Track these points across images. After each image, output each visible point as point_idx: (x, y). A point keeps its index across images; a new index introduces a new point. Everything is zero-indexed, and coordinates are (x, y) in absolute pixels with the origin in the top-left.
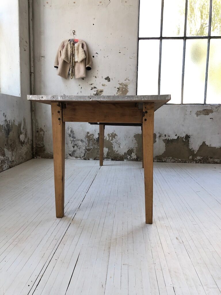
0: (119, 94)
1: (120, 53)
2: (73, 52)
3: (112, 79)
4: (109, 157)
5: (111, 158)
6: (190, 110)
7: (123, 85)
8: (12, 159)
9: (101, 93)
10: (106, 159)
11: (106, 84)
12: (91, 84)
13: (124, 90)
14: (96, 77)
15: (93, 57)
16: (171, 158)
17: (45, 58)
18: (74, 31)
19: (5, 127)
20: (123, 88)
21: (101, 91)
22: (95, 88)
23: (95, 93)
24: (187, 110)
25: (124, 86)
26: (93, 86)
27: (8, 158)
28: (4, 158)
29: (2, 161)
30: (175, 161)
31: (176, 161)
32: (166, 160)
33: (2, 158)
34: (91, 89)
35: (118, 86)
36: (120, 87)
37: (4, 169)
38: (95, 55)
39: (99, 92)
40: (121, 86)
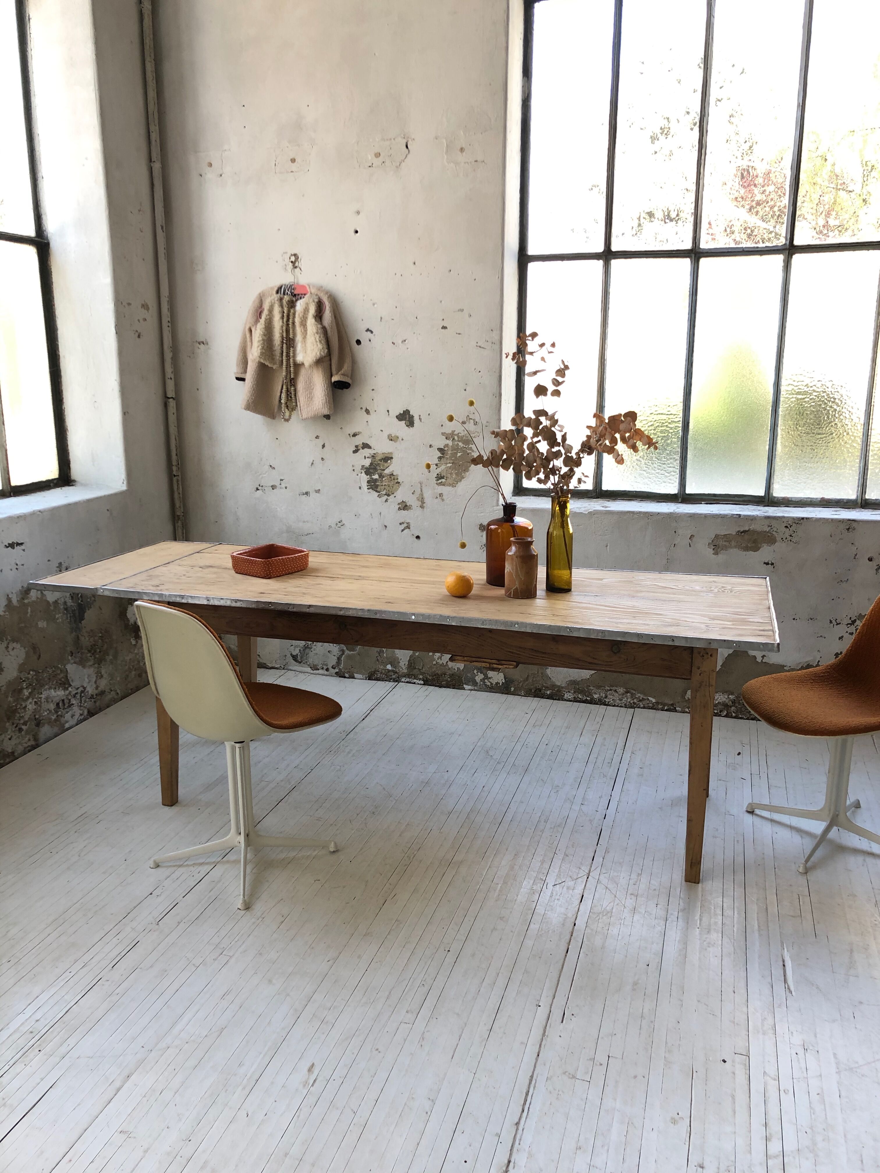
0: (443, 467)
1: (444, 328)
2: (288, 331)
3: (420, 419)
4: (415, 672)
5: (421, 677)
6: (689, 534)
7: (456, 438)
8: (97, 688)
9: (386, 465)
10: (408, 680)
11: (400, 434)
12: (354, 435)
13: (459, 454)
14: (367, 412)
15: (358, 342)
16: (621, 690)
17: (209, 349)
18: (295, 255)
19: (65, 603)
20: (456, 449)
21: (387, 459)
22: (366, 446)
23: (367, 463)
24: (680, 532)
25: (460, 444)
26: (359, 440)
27: (81, 689)
28: (67, 692)
29: (58, 704)
30: (635, 701)
31: (640, 701)
32: (606, 697)
33: (58, 695)
34: (355, 452)
35: (441, 442)
36: (447, 445)
37: (67, 726)
38: (364, 337)
39: (380, 460)
40: (450, 443)
